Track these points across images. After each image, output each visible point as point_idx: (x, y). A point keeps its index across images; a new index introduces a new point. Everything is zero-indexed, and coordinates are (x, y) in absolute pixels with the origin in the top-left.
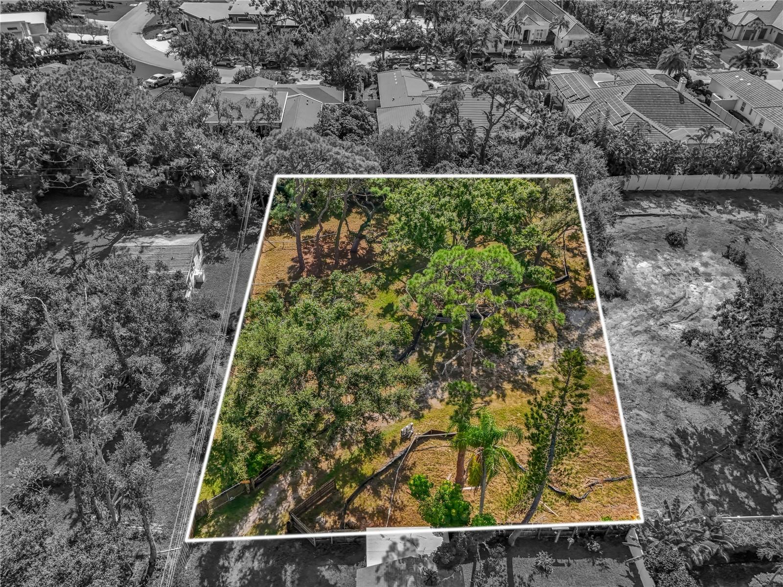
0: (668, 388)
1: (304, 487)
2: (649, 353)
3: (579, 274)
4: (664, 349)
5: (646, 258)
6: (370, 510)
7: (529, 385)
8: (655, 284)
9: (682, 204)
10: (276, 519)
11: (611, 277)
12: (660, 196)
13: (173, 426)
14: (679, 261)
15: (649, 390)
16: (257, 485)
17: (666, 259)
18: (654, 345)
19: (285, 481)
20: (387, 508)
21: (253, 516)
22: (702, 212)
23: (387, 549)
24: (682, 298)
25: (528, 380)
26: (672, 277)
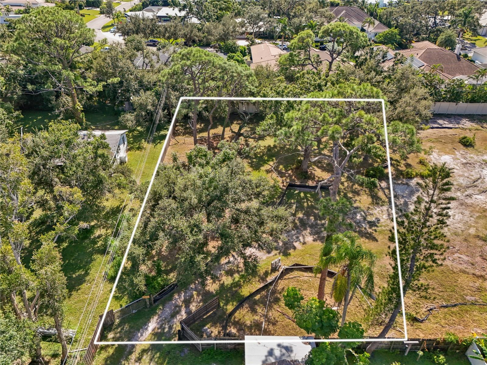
0: (480, 239)
1: (194, 304)
2: (460, 214)
3: (399, 162)
4: (472, 212)
5: (447, 153)
6: (248, 323)
7: (370, 234)
8: (457, 169)
9: (467, 122)
10: (171, 328)
11: (423, 164)
12: (450, 117)
13: (95, 256)
14: (472, 156)
15: (466, 240)
16: (155, 301)
17: (462, 154)
18: (463, 209)
19: (179, 299)
20: (262, 323)
21: (153, 325)
22: (482, 127)
23: (266, 354)
24: (479, 179)
25: (370, 230)
26: (468, 165)
